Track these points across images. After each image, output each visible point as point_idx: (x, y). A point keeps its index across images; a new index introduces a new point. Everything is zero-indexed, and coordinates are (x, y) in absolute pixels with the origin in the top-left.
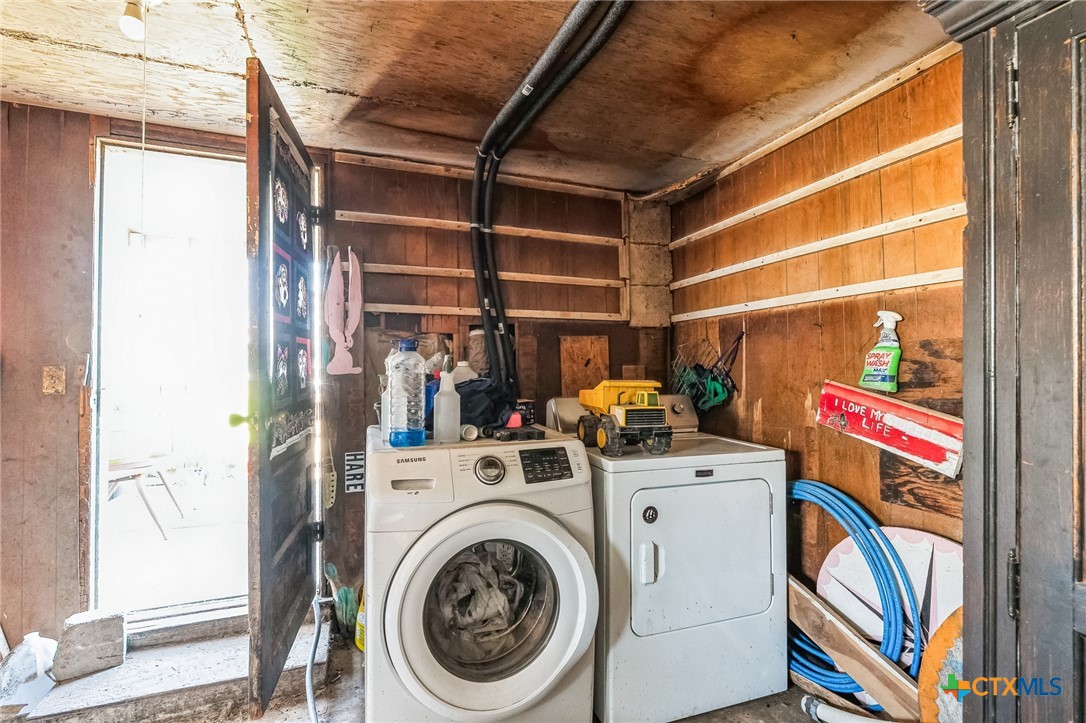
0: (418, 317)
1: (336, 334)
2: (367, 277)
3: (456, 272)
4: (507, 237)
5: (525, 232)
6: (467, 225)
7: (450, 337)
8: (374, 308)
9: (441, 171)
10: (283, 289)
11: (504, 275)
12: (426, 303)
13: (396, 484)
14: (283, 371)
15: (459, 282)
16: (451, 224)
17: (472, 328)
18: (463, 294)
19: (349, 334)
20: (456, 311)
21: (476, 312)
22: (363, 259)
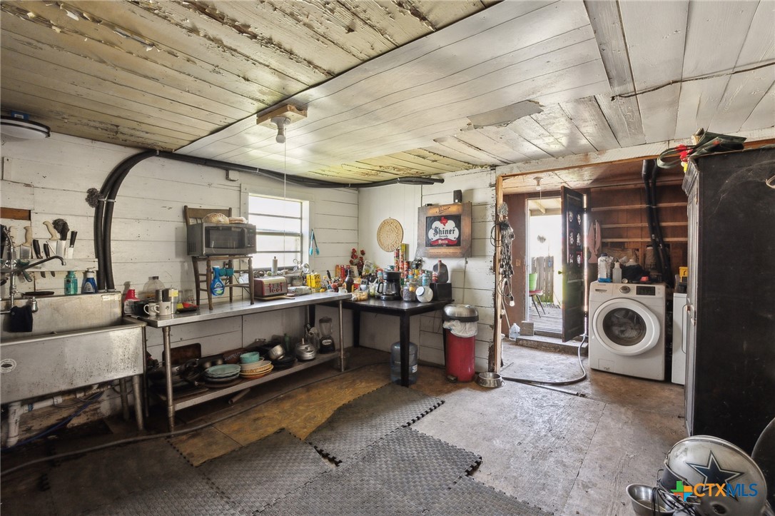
0: (623, 243)
1: (591, 250)
2: (602, 230)
3: (640, 225)
4: (666, 208)
5: (675, 204)
6: (645, 206)
7: (638, 250)
8: (605, 240)
9: (633, 186)
10: (572, 239)
11: (664, 224)
12: (627, 237)
13: (597, 290)
14: (571, 261)
15: (642, 228)
16: (638, 206)
17: (648, 246)
18: (643, 233)
19: (596, 250)
20: (640, 240)
21: (649, 240)
22: (601, 223)
